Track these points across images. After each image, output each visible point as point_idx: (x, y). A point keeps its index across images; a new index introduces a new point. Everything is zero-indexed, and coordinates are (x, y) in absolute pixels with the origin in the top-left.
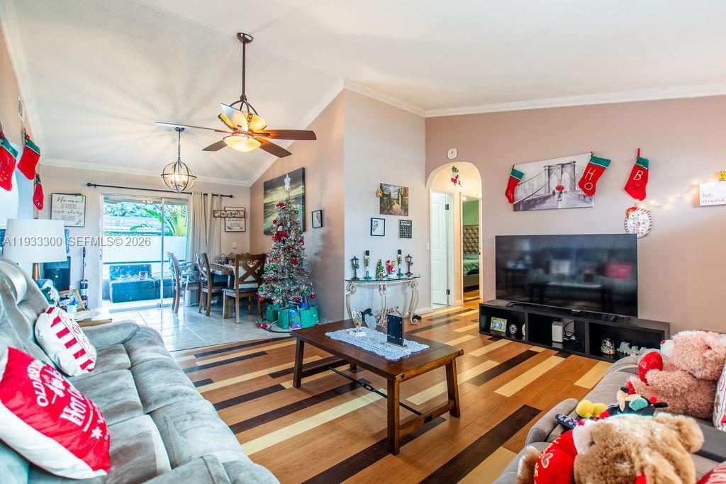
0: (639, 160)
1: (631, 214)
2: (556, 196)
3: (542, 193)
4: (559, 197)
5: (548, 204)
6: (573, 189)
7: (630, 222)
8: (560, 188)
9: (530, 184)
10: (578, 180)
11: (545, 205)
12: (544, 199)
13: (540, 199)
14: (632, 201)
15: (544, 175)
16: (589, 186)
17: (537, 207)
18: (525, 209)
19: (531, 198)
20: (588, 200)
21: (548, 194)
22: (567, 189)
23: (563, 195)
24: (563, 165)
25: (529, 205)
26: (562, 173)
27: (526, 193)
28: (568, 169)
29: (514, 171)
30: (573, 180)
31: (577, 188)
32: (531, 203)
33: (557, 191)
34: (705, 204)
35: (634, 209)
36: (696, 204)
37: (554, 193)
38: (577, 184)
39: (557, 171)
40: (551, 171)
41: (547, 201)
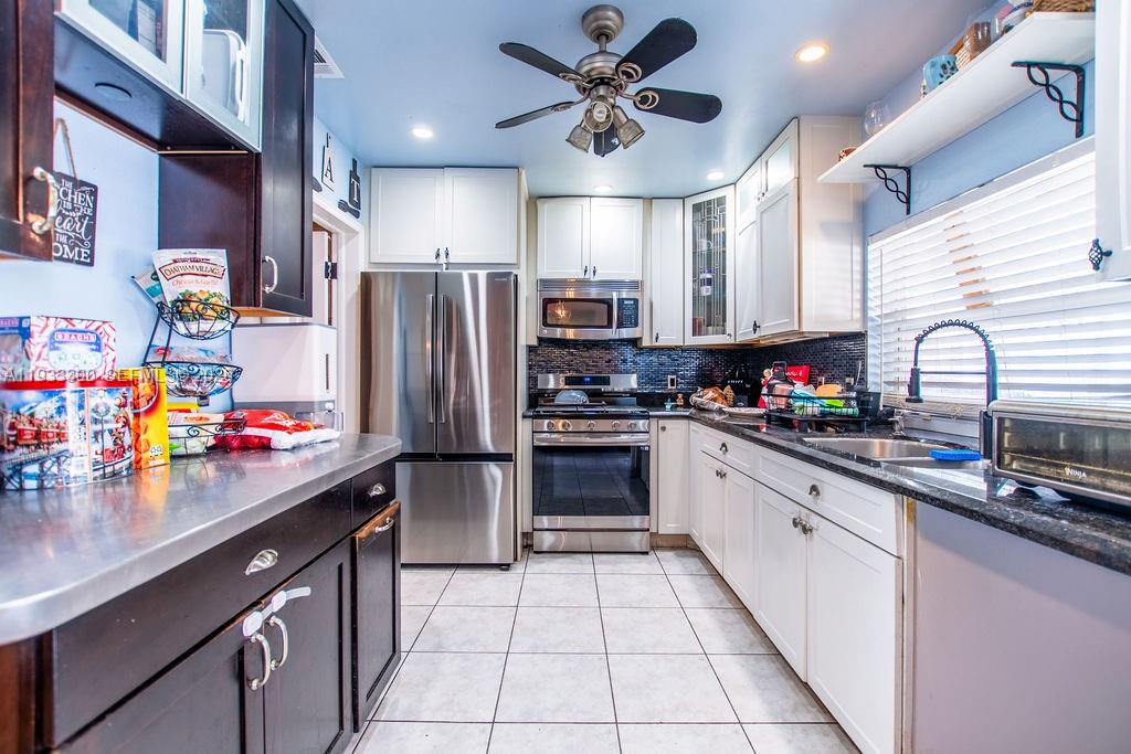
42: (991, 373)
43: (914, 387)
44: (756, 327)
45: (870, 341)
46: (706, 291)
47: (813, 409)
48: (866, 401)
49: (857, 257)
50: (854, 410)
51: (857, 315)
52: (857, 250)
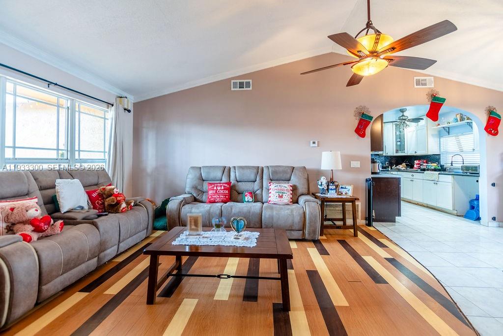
42: (463, 162)
43: (452, 164)
44: (416, 152)
45: (441, 156)
46: (399, 143)
47: (433, 168)
48: (442, 166)
49: (438, 141)
50: (440, 168)
51: (439, 151)
52: (438, 139)
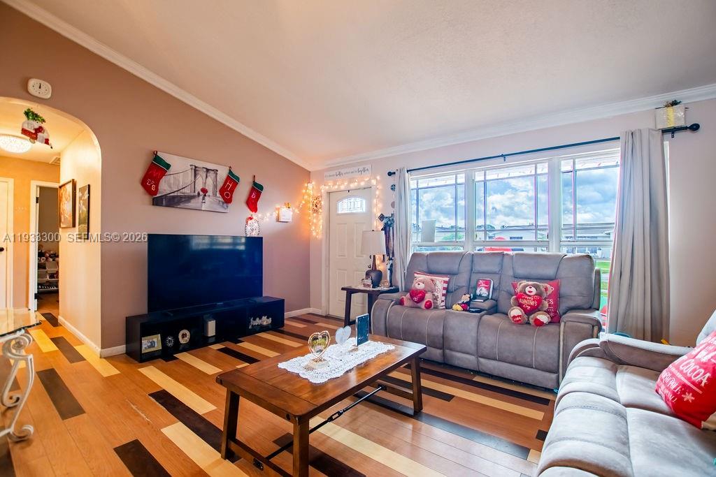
0: (255, 183)
1: (250, 222)
2: (201, 197)
3: (187, 191)
4: (203, 199)
5: (193, 204)
6: (215, 195)
7: (249, 228)
8: (204, 191)
9: (175, 178)
10: (219, 188)
11: (190, 204)
12: (189, 198)
13: (185, 197)
14: (249, 213)
15: (190, 173)
16: (227, 195)
17: (182, 205)
18: (167, 206)
19: (175, 194)
20: (225, 207)
21: (192, 194)
22: (210, 193)
23: (206, 198)
24: (208, 170)
25: (173, 201)
26: (207, 177)
27: (170, 187)
28: (211, 174)
29: (157, 158)
30: (215, 186)
31: (218, 195)
32: (176, 200)
33: (201, 193)
34: (282, 220)
35: (251, 218)
36: (278, 220)
37: (199, 194)
38: (218, 190)
39: (202, 174)
40: (197, 172)
41: (193, 201)
